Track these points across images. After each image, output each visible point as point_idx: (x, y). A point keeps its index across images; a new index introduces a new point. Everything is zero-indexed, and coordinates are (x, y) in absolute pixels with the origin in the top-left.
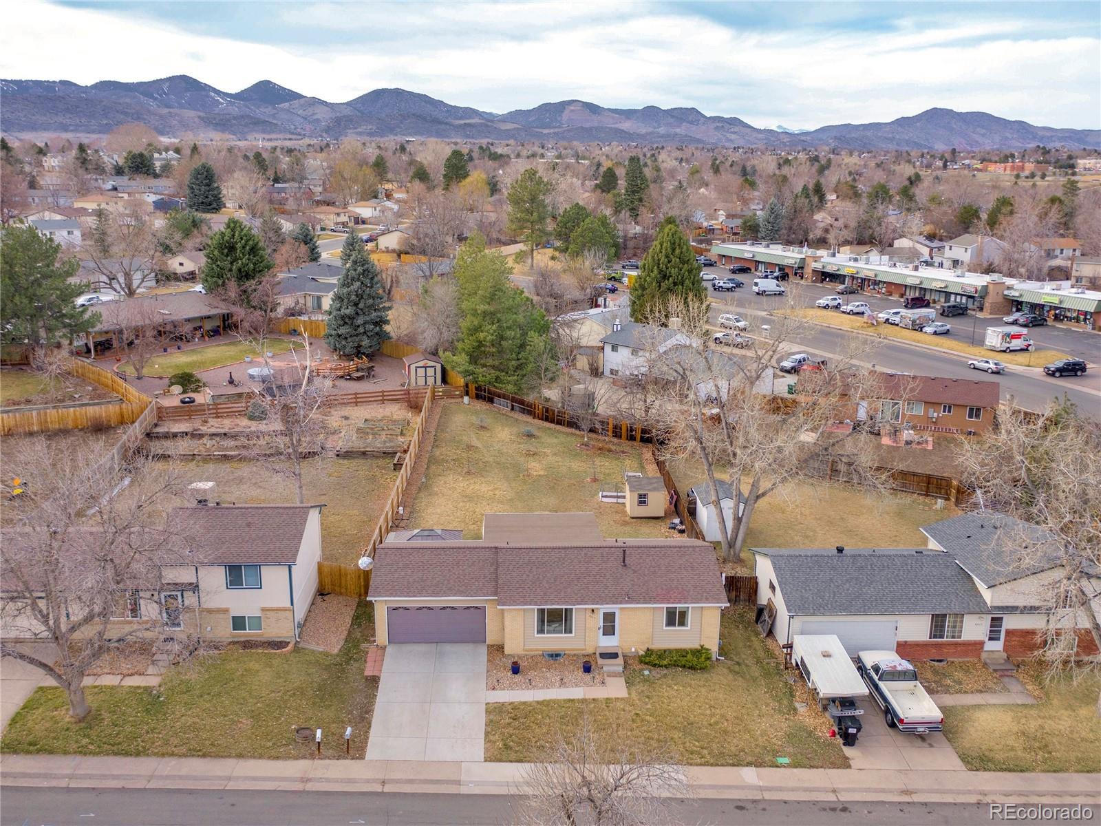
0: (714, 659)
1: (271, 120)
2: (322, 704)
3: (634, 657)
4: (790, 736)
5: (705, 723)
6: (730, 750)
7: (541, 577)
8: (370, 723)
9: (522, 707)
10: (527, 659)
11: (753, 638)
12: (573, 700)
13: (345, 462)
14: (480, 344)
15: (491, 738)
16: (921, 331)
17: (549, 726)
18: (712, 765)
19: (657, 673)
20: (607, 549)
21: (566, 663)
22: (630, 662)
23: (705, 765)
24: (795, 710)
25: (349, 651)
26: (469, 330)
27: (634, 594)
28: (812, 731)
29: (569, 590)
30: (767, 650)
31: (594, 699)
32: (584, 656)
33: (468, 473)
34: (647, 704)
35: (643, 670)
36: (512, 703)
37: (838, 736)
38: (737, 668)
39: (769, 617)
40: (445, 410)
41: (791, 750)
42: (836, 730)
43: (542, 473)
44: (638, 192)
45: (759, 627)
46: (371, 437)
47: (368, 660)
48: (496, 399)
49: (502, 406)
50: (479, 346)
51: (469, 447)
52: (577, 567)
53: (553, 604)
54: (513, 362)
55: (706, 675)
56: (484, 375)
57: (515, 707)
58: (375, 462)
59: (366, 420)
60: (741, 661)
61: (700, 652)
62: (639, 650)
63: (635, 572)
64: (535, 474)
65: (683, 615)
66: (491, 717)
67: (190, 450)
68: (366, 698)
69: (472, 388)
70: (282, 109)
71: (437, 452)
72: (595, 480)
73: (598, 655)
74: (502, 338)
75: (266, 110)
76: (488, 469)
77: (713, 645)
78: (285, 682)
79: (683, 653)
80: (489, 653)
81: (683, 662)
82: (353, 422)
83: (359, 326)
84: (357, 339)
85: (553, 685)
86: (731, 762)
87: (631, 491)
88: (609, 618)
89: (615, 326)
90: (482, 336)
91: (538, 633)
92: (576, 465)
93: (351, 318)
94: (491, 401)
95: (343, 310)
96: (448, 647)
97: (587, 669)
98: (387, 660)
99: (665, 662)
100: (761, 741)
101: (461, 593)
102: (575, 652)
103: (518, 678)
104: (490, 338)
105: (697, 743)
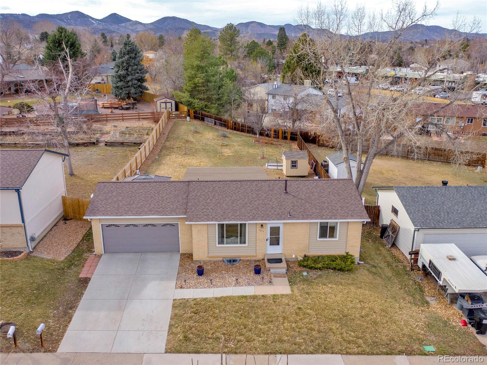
0: (356, 263)
1: (117, 31)
2: (35, 302)
3: (294, 262)
4: (429, 326)
5: (357, 315)
6: (381, 339)
7: (222, 201)
8: (71, 318)
9: (203, 303)
10: (211, 264)
11: (381, 248)
12: (246, 297)
13: (110, 148)
14: (196, 86)
15: (174, 330)
16: (435, 97)
17: (225, 319)
18: (368, 354)
19: (313, 274)
20: (272, 182)
21: (241, 266)
22: (291, 265)
23: (362, 354)
24: (427, 303)
25: (74, 259)
26: (189, 77)
27: (294, 213)
28: (446, 322)
29: (243, 210)
30: (394, 257)
31: (263, 296)
32: (256, 261)
33: (185, 154)
34: (307, 299)
35: (301, 272)
36: (195, 299)
37: (470, 326)
38: (374, 270)
39: (393, 233)
40: (175, 124)
41: (433, 338)
42: (467, 320)
43: (231, 154)
44: (284, 45)
45: (384, 240)
46: (128, 135)
47: (85, 265)
48: (206, 119)
49: (209, 122)
50: (195, 87)
51: (187, 141)
52: (250, 194)
53: (231, 220)
54: (215, 96)
55: (352, 276)
56: (198, 104)
57: (197, 302)
58: (128, 149)
59: (127, 127)
60: (375, 265)
61: (346, 258)
62: (298, 257)
63: (294, 196)
64: (226, 155)
65: (333, 229)
66: (176, 311)
67: (14, 141)
68: (74, 296)
69: (192, 112)
70: (122, 26)
71: (168, 144)
72: (263, 158)
73: (266, 261)
74: (208, 81)
75: (115, 27)
76: (197, 152)
77: (355, 253)
78: (7, 283)
79: (333, 259)
80: (181, 260)
81: (334, 265)
82: (119, 128)
83: (129, 82)
84: (128, 89)
85: (230, 284)
86: (384, 350)
87: (286, 159)
88: (275, 232)
89: (274, 86)
90: (196, 80)
91: (219, 244)
92: (251, 151)
93: (125, 77)
94: (203, 120)
95: (119, 72)
96: (150, 256)
97: (258, 271)
98: (100, 265)
99: (320, 266)
100: (406, 331)
101: (158, 213)
102: (248, 258)
103: (202, 279)
104: (201, 81)
105: (353, 334)
